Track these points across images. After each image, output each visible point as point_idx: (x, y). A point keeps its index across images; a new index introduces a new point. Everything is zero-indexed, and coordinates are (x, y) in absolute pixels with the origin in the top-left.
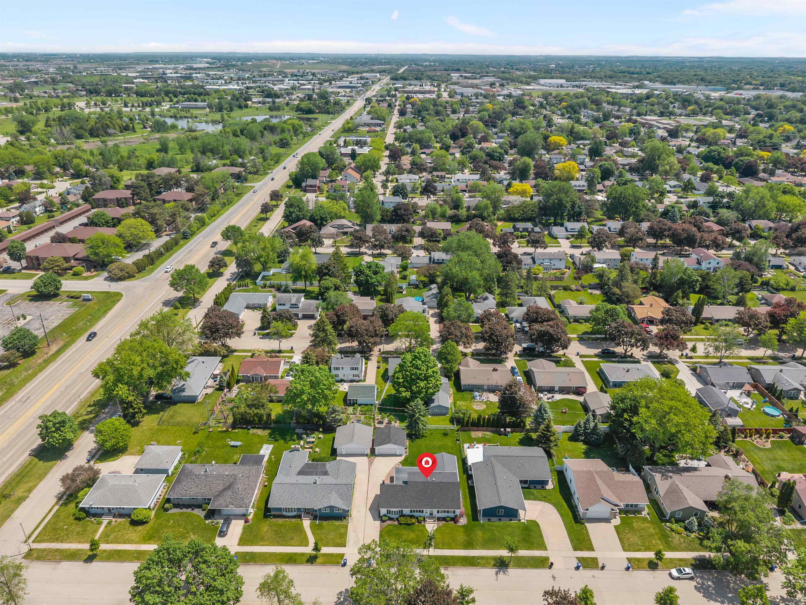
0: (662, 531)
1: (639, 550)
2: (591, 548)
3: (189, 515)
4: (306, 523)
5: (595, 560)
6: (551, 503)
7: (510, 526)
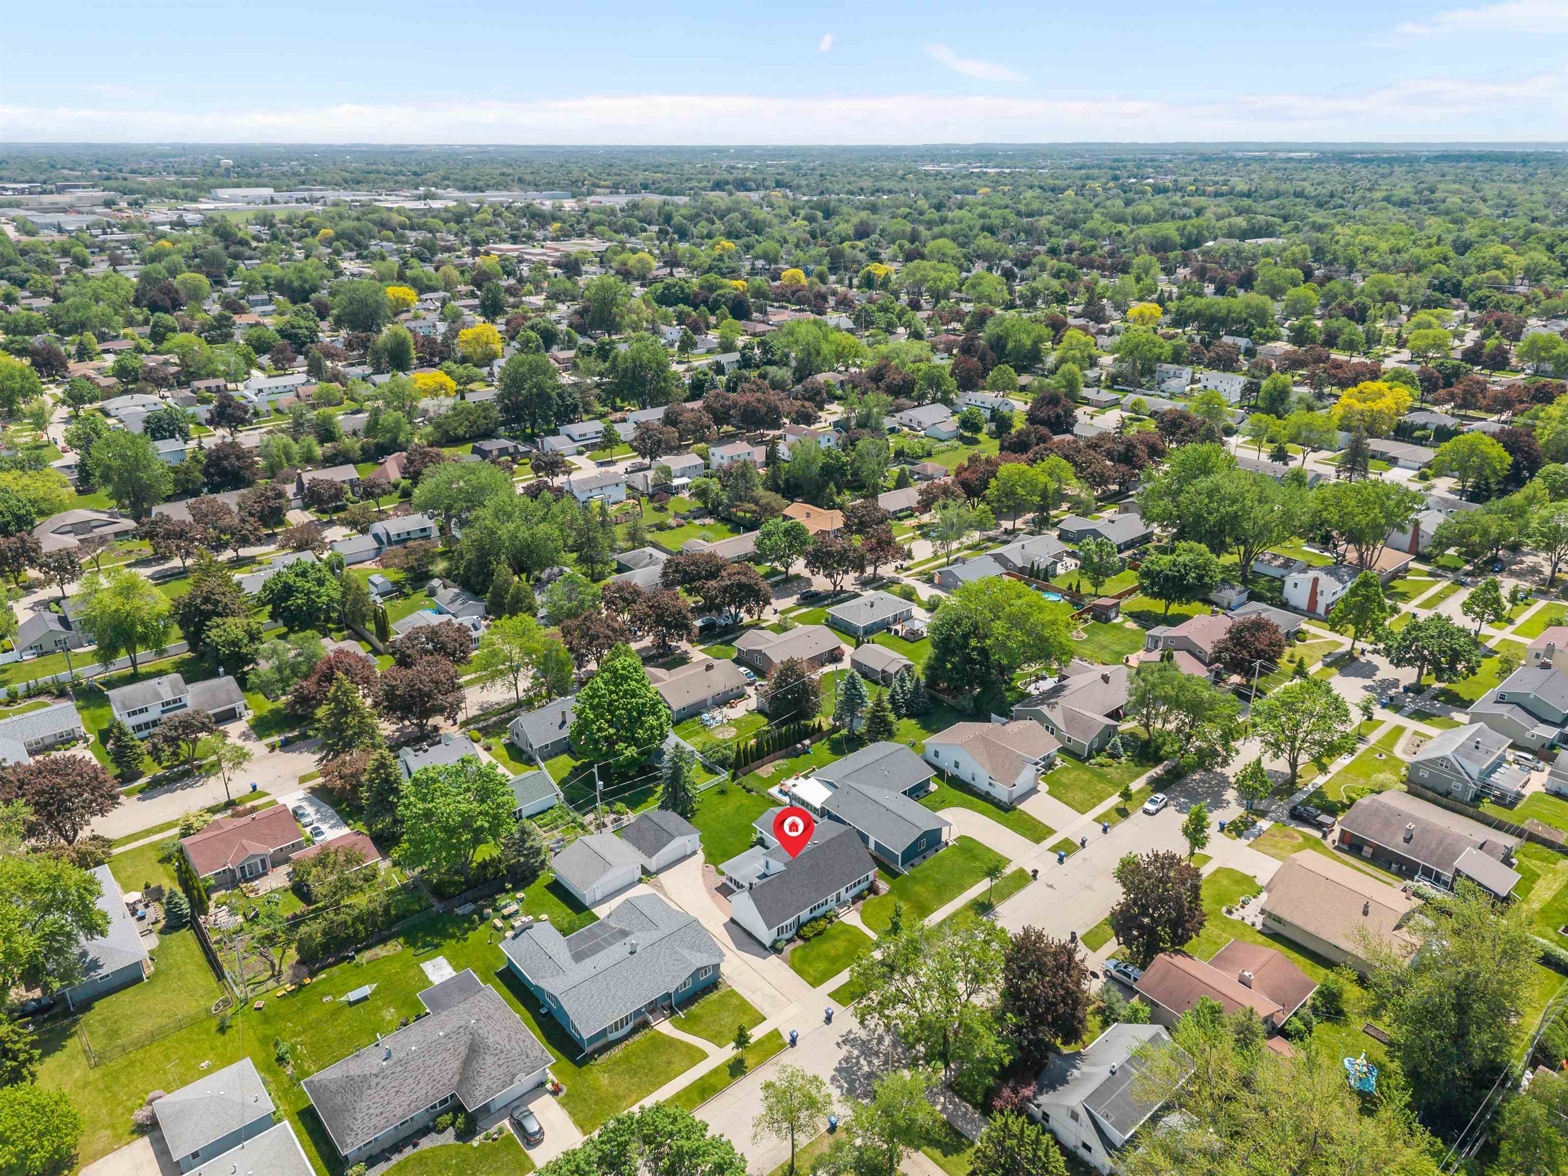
0: (1093, 772)
1: (1094, 806)
2: (1051, 832)
3: (421, 1160)
4: (664, 1027)
5: (1067, 841)
6: (957, 805)
7: (942, 859)
